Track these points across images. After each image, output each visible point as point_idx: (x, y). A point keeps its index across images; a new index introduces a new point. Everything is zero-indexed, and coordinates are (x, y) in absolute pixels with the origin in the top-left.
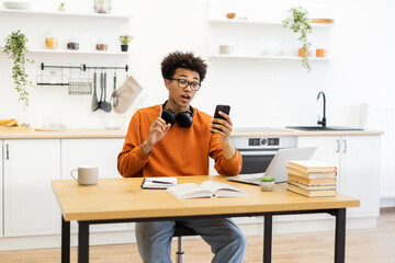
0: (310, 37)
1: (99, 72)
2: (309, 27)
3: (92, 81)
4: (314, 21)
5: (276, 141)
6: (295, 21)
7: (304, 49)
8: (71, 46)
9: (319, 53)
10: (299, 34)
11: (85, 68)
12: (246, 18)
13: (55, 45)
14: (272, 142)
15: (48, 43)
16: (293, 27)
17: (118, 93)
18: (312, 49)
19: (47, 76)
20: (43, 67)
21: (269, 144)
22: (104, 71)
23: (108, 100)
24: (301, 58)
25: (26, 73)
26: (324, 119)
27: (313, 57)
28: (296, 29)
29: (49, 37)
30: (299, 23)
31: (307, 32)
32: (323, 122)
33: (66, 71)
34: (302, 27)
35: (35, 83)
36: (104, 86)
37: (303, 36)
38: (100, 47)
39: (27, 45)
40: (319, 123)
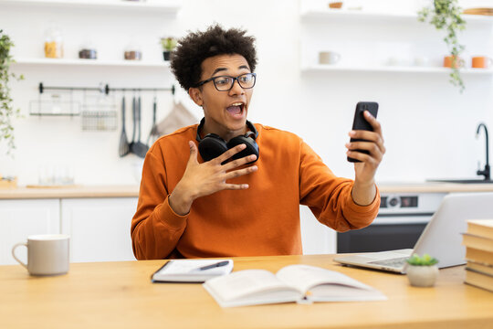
0: (462, 37)
1: (129, 97)
2: (459, 21)
3: (119, 110)
4: (468, 12)
5: (413, 201)
6: (438, 12)
7: (454, 54)
8: (84, 54)
9: (476, 62)
10: (444, 32)
11: (107, 90)
12: (360, 9)
13: (58, 53)
14: (407, 202)
15: (48, 51)
16: (435, 22)
17: (160, 129)
18: (466, 56)
19: (48, 103)
20: (41, 88)
21: (403, 206)
22: (137, 95)
23: (144, 140)
24: (448, 70)
25: (11, 95)
26: (487, 167)
27: (467, 69)
28: (440, 24)
29: (49, 40)
30: (443, 14)
31: (457, 30)
32: (486, 173)
33: (78, 96)
34: (449, 20)
35: (25, 112)
36: (137, 117)
37: (451, 36)
38: (130, 56)
39: (12, 52)
40: (479, 173)
